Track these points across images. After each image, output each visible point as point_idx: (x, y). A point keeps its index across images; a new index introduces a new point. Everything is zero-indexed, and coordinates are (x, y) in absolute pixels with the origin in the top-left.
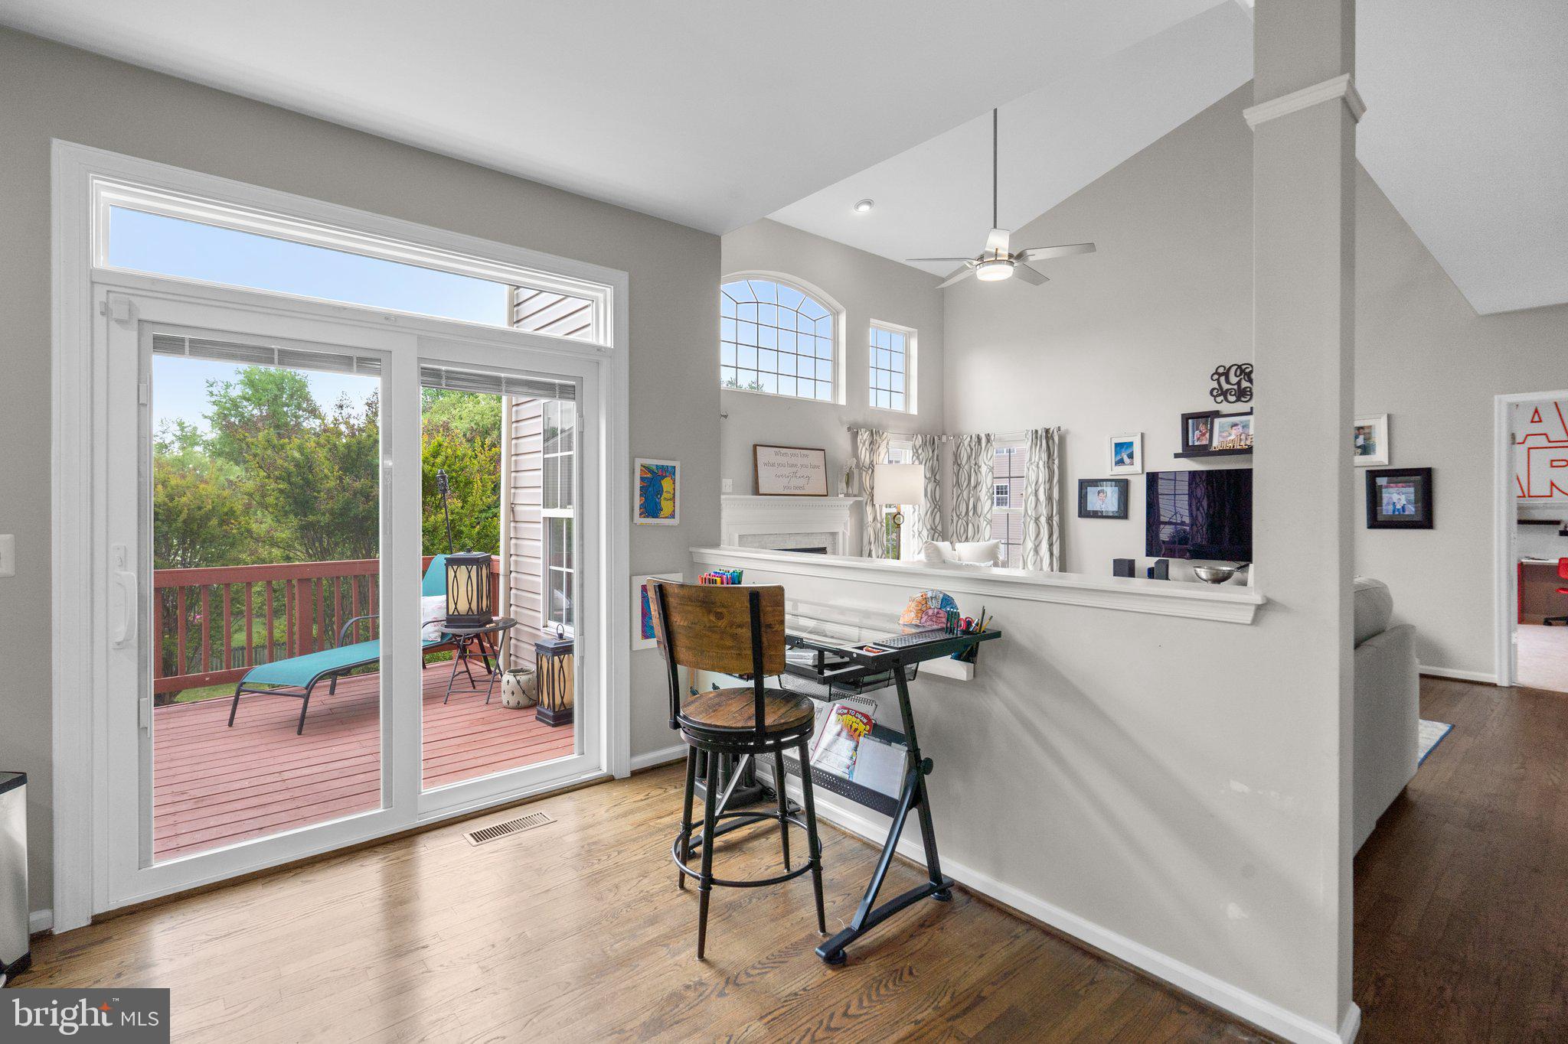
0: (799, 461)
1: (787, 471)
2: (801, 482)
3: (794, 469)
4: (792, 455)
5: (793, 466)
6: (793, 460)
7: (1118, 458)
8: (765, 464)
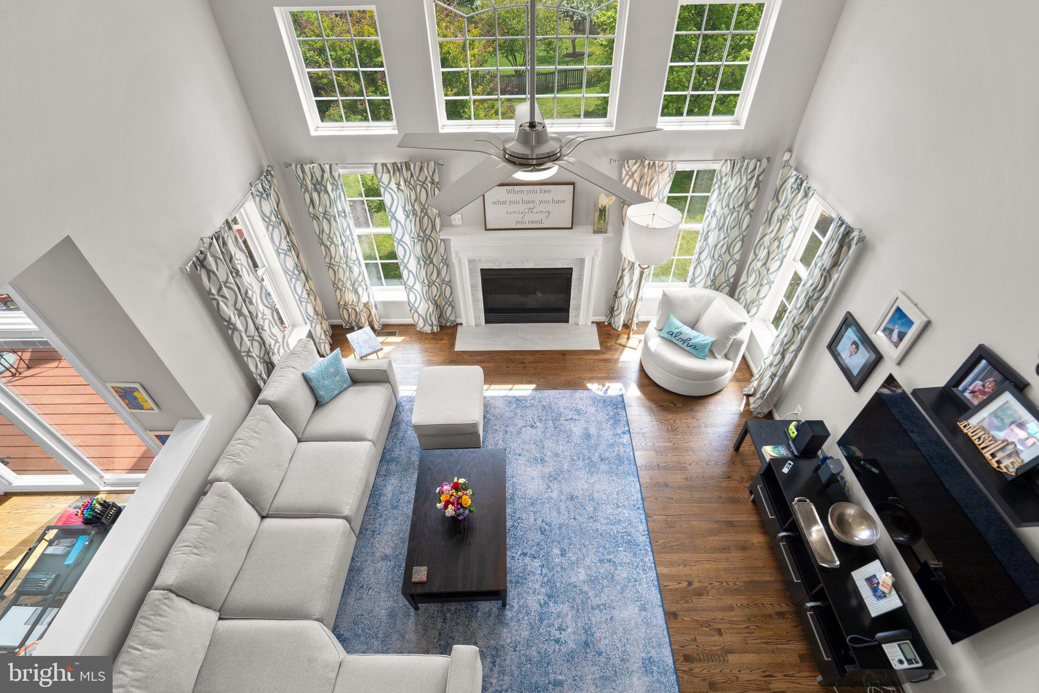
0: (538, 197)
1: (521, 207)
2: (537, 217)
3: (531, 206)
4: (528, 192)
5: (528, 202)
6: (530, 197)
7: (891, 326)
8: (494, 203)
